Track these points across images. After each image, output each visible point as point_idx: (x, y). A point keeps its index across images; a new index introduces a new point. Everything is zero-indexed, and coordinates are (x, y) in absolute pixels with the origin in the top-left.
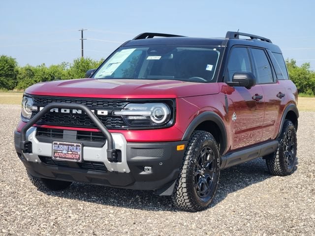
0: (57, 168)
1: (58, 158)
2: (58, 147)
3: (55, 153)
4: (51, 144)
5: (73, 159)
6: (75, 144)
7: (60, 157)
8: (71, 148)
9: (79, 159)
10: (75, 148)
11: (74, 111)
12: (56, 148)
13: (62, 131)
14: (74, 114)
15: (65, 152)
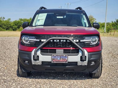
0: (49, 66)
1: (55, 62)
2: (55, 57)
3: (53, 60)
4: (51, 56)
5: (63, 62)
6: (64, 55)
7: (56, 61)
8: (62, 57)
9: (66, 61)
10: (64, 57)
11: (62, 41)
12: (54, 58)
13: (55, 50)
14: (61, 42)
15: (59, 59)
